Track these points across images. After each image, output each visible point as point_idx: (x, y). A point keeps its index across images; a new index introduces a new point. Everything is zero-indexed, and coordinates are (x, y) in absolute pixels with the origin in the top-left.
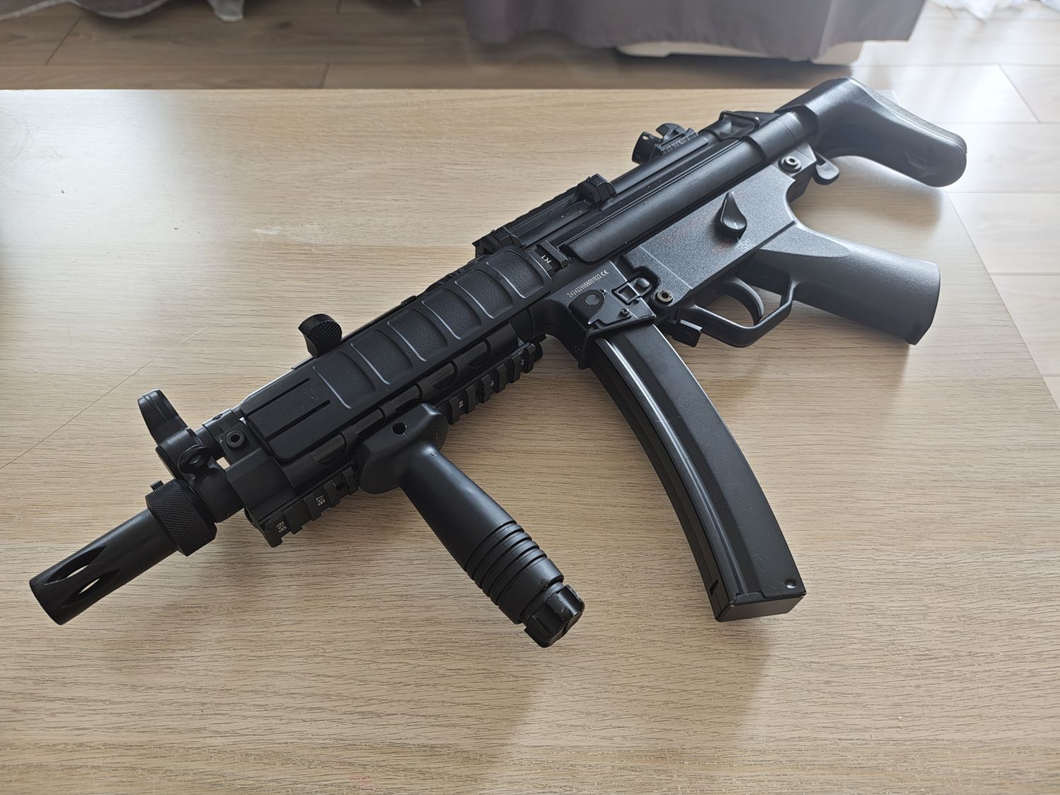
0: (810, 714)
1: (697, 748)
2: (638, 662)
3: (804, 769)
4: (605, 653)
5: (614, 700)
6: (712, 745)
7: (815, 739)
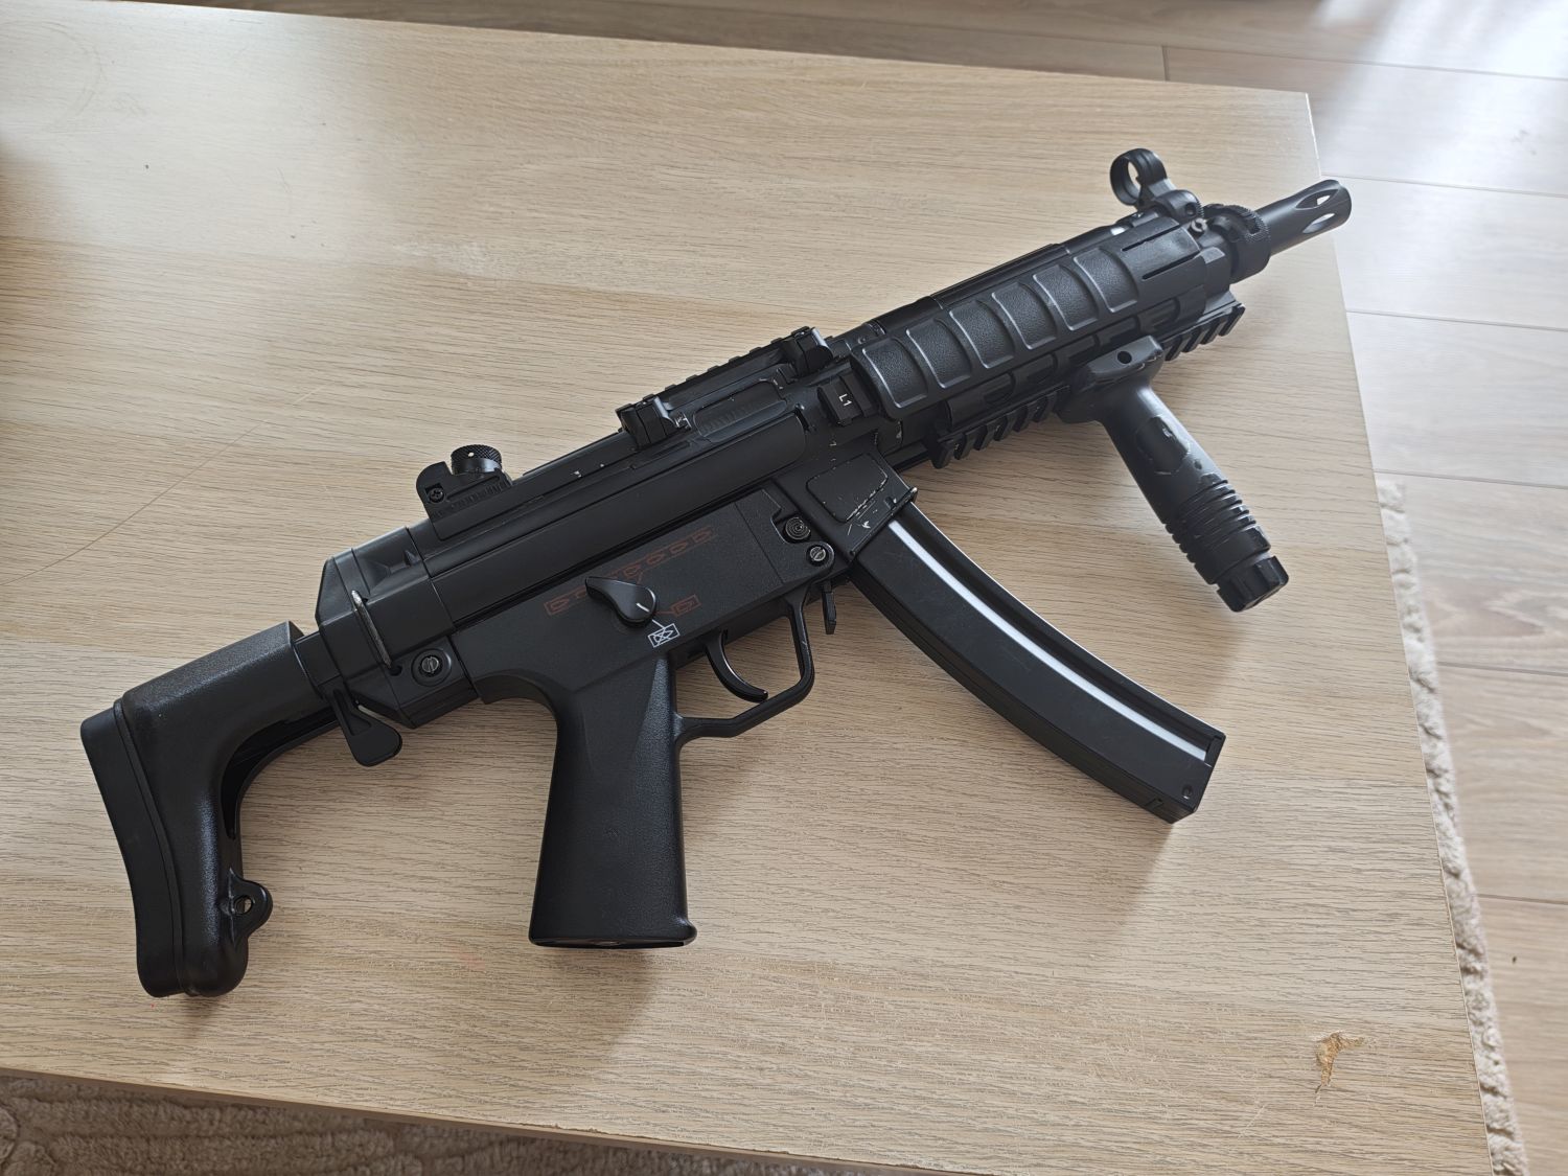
0: (989, 940)
1: (851, 964)
2: (801, 861)
3: (968, 1000)
4: (765, 847)
5: (766, 902)
6: (870, 963)
7: (988, 969)
